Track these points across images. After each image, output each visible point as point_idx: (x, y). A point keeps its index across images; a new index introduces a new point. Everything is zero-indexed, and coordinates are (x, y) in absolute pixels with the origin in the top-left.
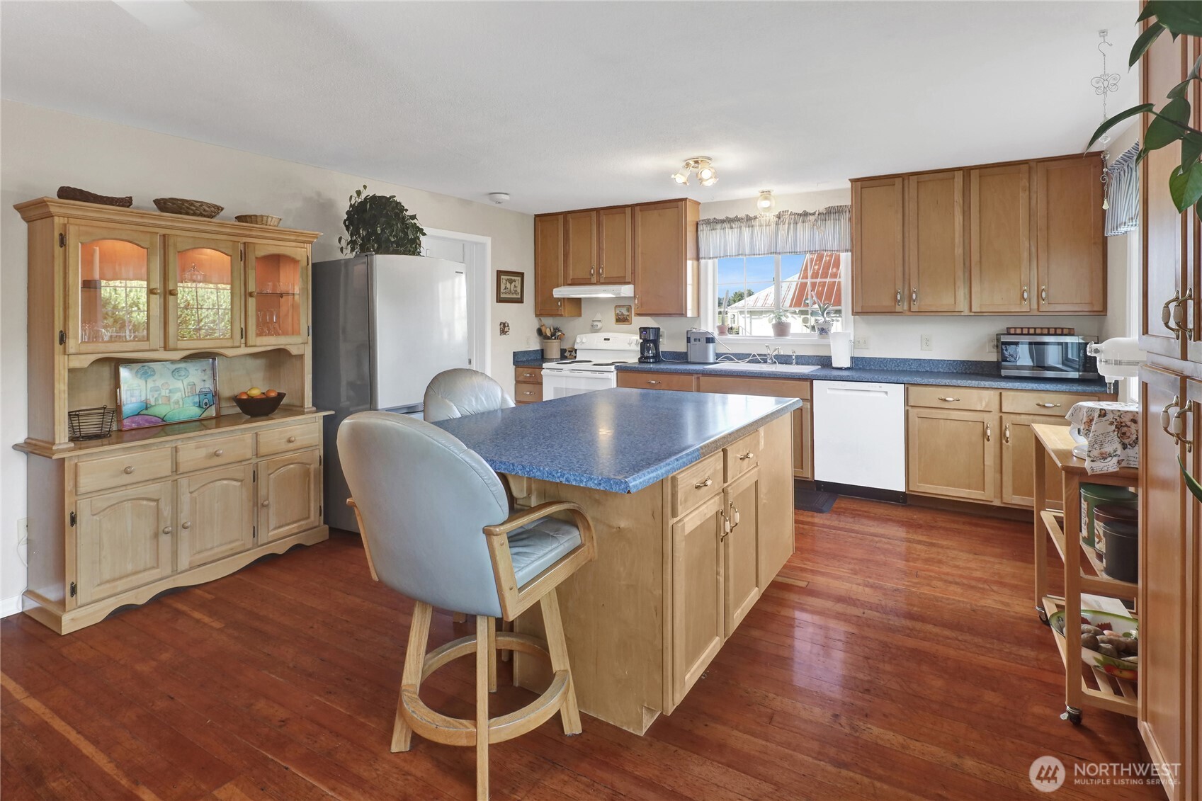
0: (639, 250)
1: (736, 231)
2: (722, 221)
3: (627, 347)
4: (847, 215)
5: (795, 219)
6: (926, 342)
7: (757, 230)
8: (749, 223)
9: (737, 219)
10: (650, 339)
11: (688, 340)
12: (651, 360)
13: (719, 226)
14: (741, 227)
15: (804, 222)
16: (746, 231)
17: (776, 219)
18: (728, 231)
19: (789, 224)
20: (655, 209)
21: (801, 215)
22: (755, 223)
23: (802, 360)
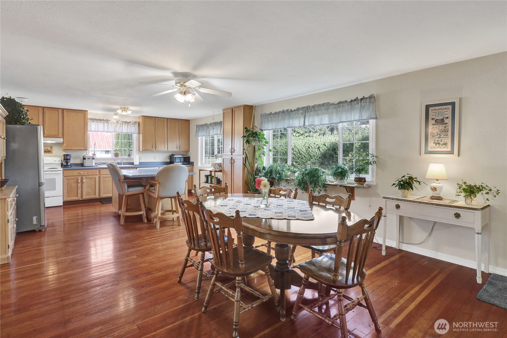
0: (65, 126)
1: (102, 124)
2: (98, 120)
3: (54, 162)
4: (138, 124)
5: (122, 123)
6: (155, 158)
7: (110, 124)
8: (107, 122)
9: (103, 120)
10: (66, 158)
11: (84, 159)
12: (70, 166)
13: (95, 121)
14: (104, 122)
15: (125, 124)
16: (106, 124)
17: (116, 122)
18: (99, 123)
19: (121, 124)
20: (74, 112)
21: (124, 122)
22: (110, 122)
23: (124, 164)
